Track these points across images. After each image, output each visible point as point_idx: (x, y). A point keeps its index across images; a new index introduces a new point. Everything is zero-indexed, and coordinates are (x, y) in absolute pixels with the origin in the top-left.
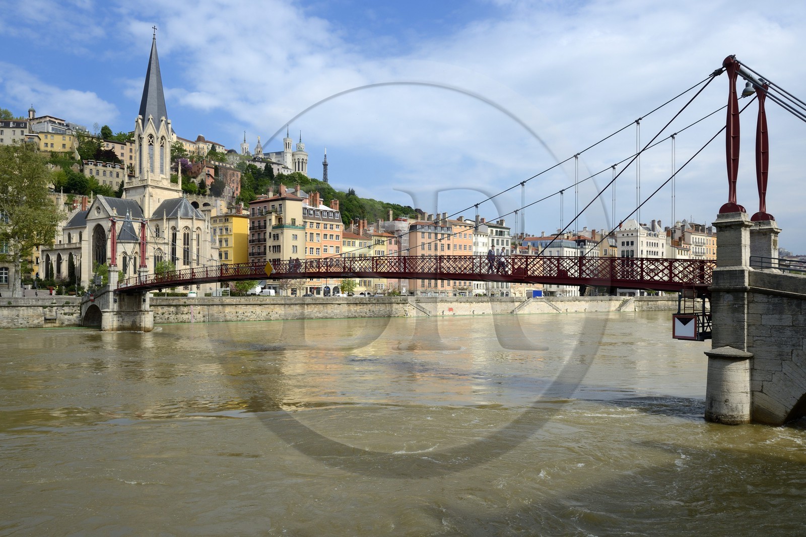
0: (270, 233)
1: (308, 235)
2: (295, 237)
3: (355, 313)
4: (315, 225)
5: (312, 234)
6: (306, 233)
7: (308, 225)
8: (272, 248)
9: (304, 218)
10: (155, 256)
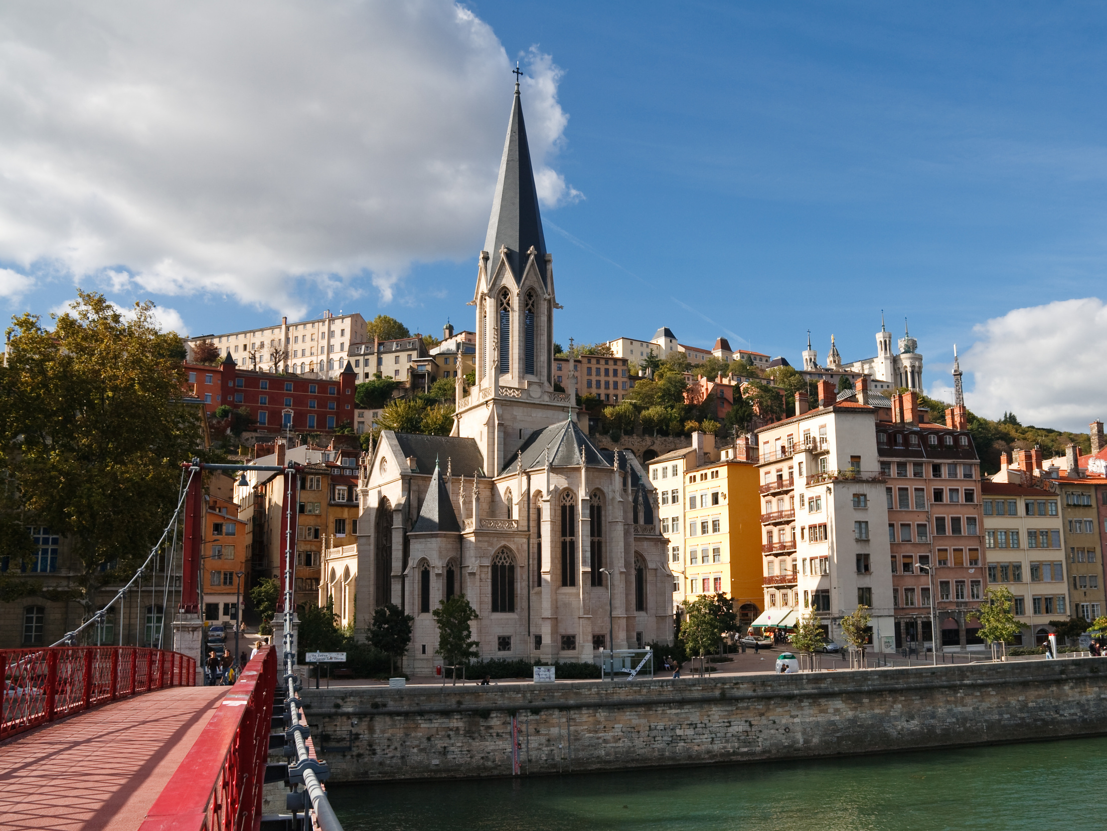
0: (802, 496)
1: (895, 493)
2: (860, 501)
3: (1021, 710)
4: (910, 470)
5: (903, 490)
6: (889, 490)
7: (894, 471)
8: (806, 531)
9: (881, 452)
10: (494, 568)
